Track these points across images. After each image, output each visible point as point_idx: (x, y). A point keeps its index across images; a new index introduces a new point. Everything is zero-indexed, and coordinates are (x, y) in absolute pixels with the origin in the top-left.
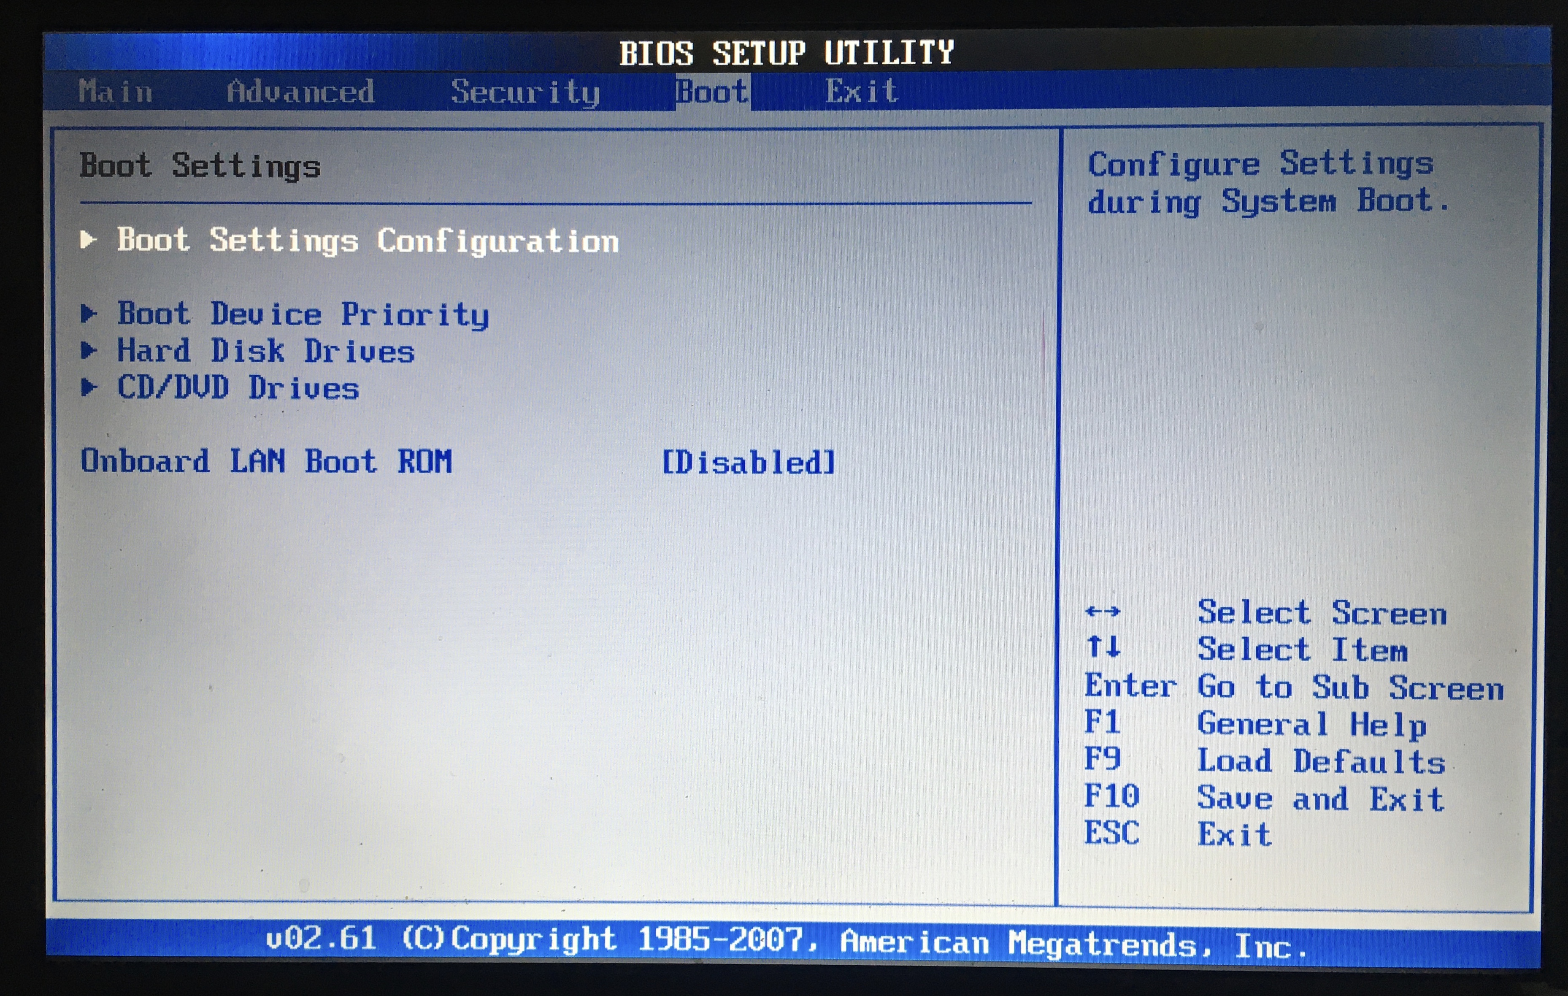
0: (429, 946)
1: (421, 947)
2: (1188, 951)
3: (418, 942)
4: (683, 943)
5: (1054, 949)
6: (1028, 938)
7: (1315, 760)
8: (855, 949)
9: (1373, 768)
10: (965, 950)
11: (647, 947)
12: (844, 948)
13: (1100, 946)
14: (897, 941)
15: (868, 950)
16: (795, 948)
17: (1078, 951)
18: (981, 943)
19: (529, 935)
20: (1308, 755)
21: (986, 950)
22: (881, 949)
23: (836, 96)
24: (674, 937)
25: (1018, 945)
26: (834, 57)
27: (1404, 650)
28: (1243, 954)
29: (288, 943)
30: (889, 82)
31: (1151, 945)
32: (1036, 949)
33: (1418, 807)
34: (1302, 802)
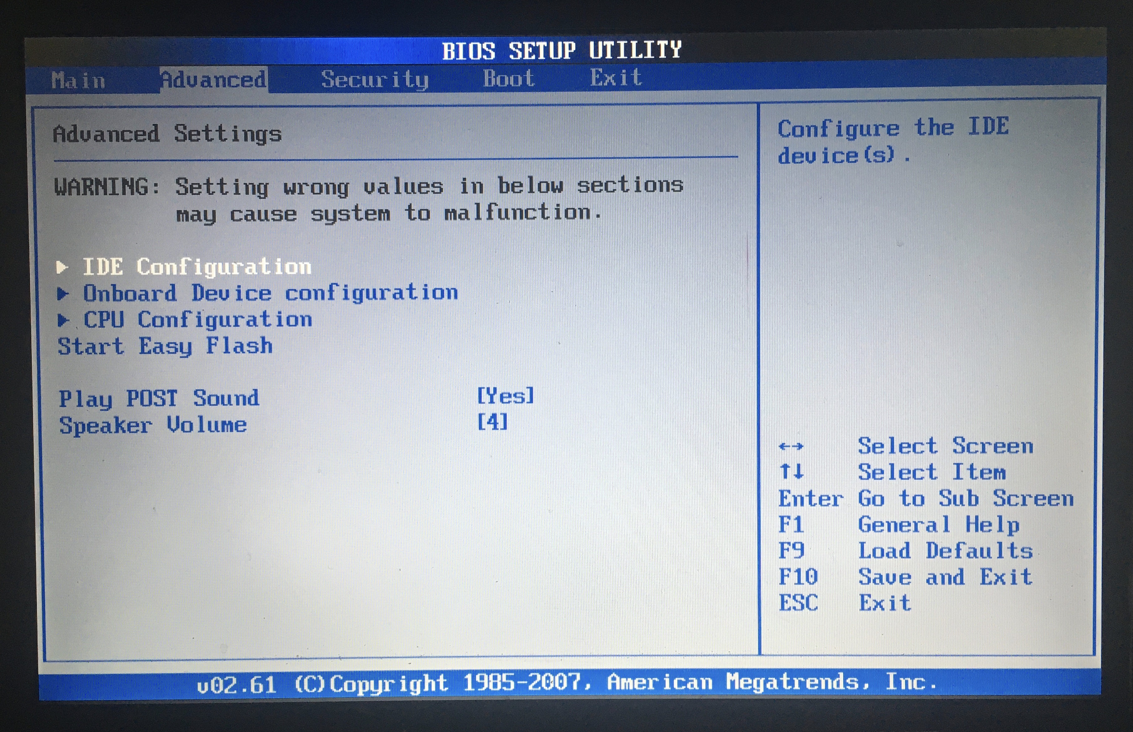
0: (315, 690)
1: (308, 691)
2: (853, 686)
3: (306, 687)
4: (495, 685)
5: (758, 685)
6: (740, 678)
7: (941, 550)
8: (618, 688)
9: (982, 555)
10: (696, 687)
11: (470, 688)
12: (610, 687)
13: (791, 683)
14: (648, 682)
15: (627, 688)
16: (575, 687)
17: (775, 686)
18: (707, 682)
19: (386, 681)
20: (936, 546)
21: (710, 687)
22: (636, 687)
23: (598, 81)
24: (489, 681)
25: (733, 683)
26: (596, 53)
27: (1003, 471)
28: (892, 687)
29: (213, 689)
30: (636, 71)
31: (827, 682)
32: (746, 686)
33: (1014, 582)
34: (932, 580)
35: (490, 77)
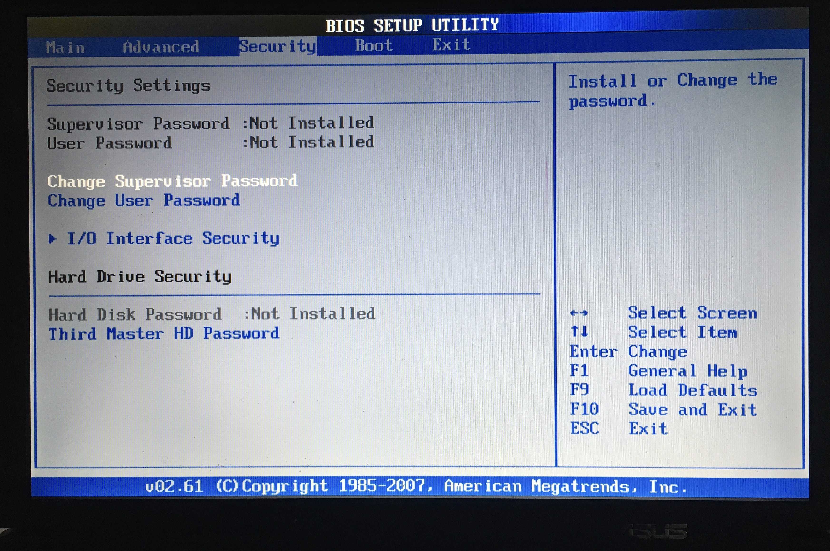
0: (230, 490)
1: (226, 491)
2: (625, 490)
3: (224, 488)
4: (362, 488)
5: (555, 489)
6: (542, 484)
7: (690, 390)
8: (452, 490)
9: (719, 394)
10: (509, 490)
11: (344, 489)
12: (446, 490)
13: (579, 487)
14: (474, 486)
15: (459, 490)
16: (421, 489)
17: (568, 490)
18: (517, 486)
19: (282, 484)
20: (686, 387)
21: (520, 490)
22: (466, 489)
23: (438, 47)
24: (357, 485)
25: (536, 487)
26: (437, 27)
27: (735, 332)
28: (653, 491)
29: (157, 489)
30: (466, 40)
31: (605, 487)
32: (546, 489)
33: (743, 414)
34: (683, 412)
35: (360, 44)
